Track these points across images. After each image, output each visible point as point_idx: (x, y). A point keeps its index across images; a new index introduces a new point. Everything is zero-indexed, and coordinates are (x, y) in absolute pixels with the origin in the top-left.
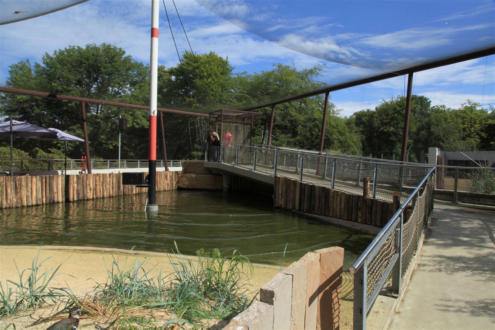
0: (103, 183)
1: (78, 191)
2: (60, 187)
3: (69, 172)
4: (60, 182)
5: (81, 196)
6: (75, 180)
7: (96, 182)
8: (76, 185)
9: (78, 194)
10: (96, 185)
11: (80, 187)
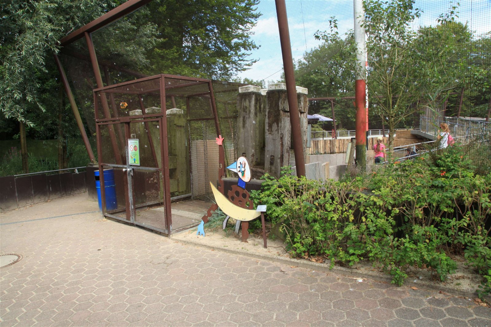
0: (343, 144)
1: (330, 148)
2: (322, 145)
3: (325, 139)
4: (322, 144)
5: (332, 151)
6: (329, 142)
7: (339, 143)
8: (329, 145)
9: (330, 150)
10: (339, 145)
11: (331, 146)
